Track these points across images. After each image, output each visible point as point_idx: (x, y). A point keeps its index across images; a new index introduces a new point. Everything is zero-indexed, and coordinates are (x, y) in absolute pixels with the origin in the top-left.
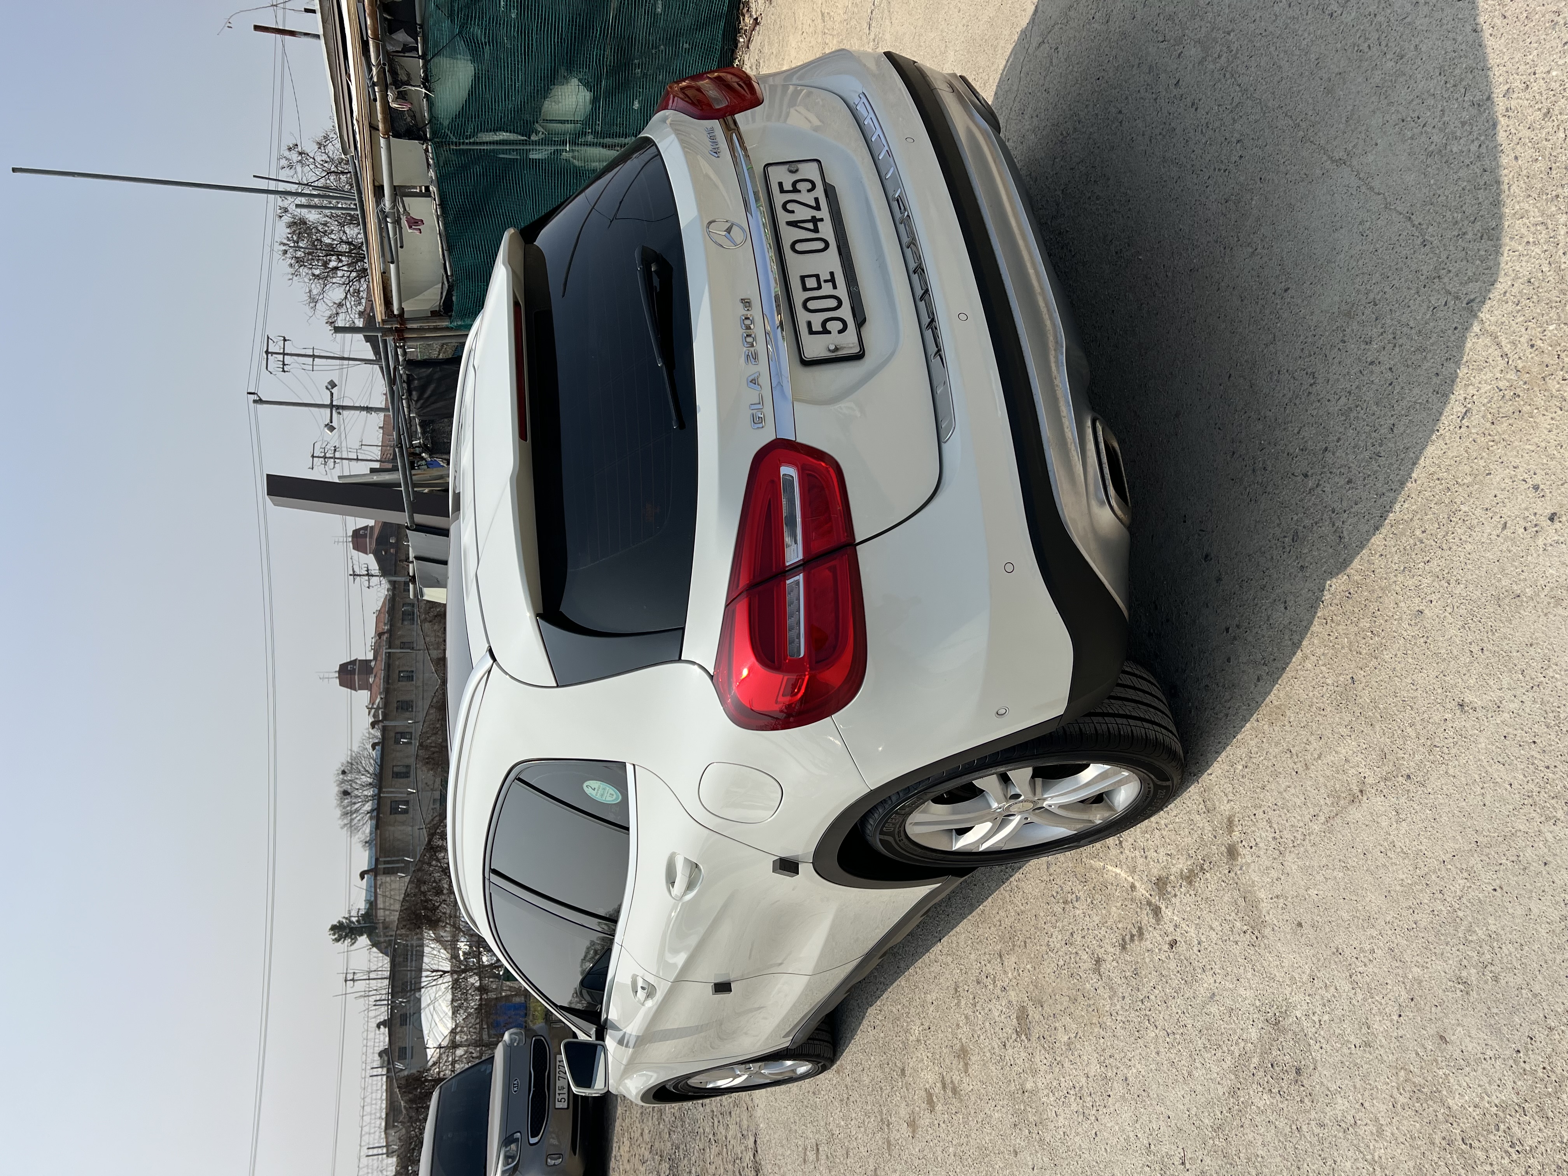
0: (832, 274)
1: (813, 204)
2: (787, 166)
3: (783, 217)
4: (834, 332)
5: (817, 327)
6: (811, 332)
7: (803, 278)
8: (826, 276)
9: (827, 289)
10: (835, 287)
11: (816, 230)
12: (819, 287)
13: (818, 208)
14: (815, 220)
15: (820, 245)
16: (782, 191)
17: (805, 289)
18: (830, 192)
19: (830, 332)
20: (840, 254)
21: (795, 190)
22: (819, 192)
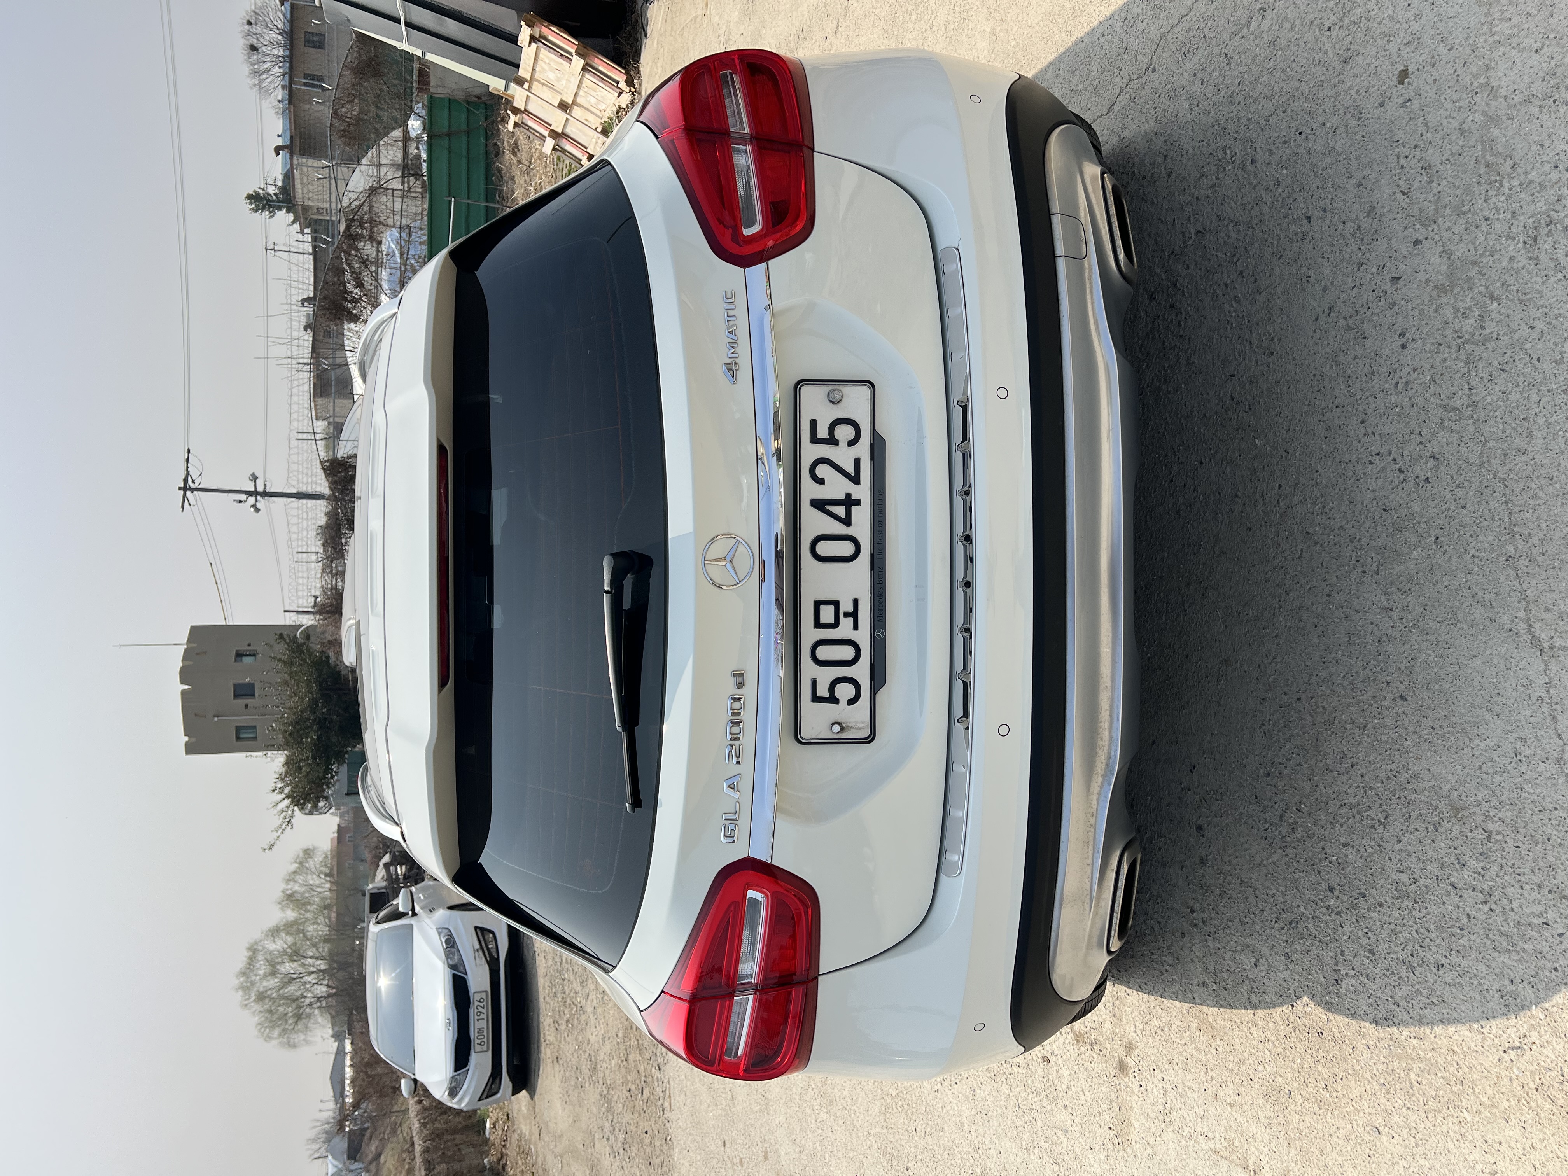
0: (856, 602)
1: (851, 470)
2: (826, 389)
3: (809, 490)
4: (843, 702)
5: (822, 691)
6: (815, 698)
7: (818, 604)
8: (846, 606)
9: (845, 629)
10: (856, 627)
11: (847, 521)
12: (836, 625)
13: (855, 479)
14: (849, 502)
15: (847, 549)
16: (815, 440)
17: (818, 625)
18: (878, 447)
19: (837, 701)
20: (872, 568)
21: (832, 441)
22: (863, 449)
